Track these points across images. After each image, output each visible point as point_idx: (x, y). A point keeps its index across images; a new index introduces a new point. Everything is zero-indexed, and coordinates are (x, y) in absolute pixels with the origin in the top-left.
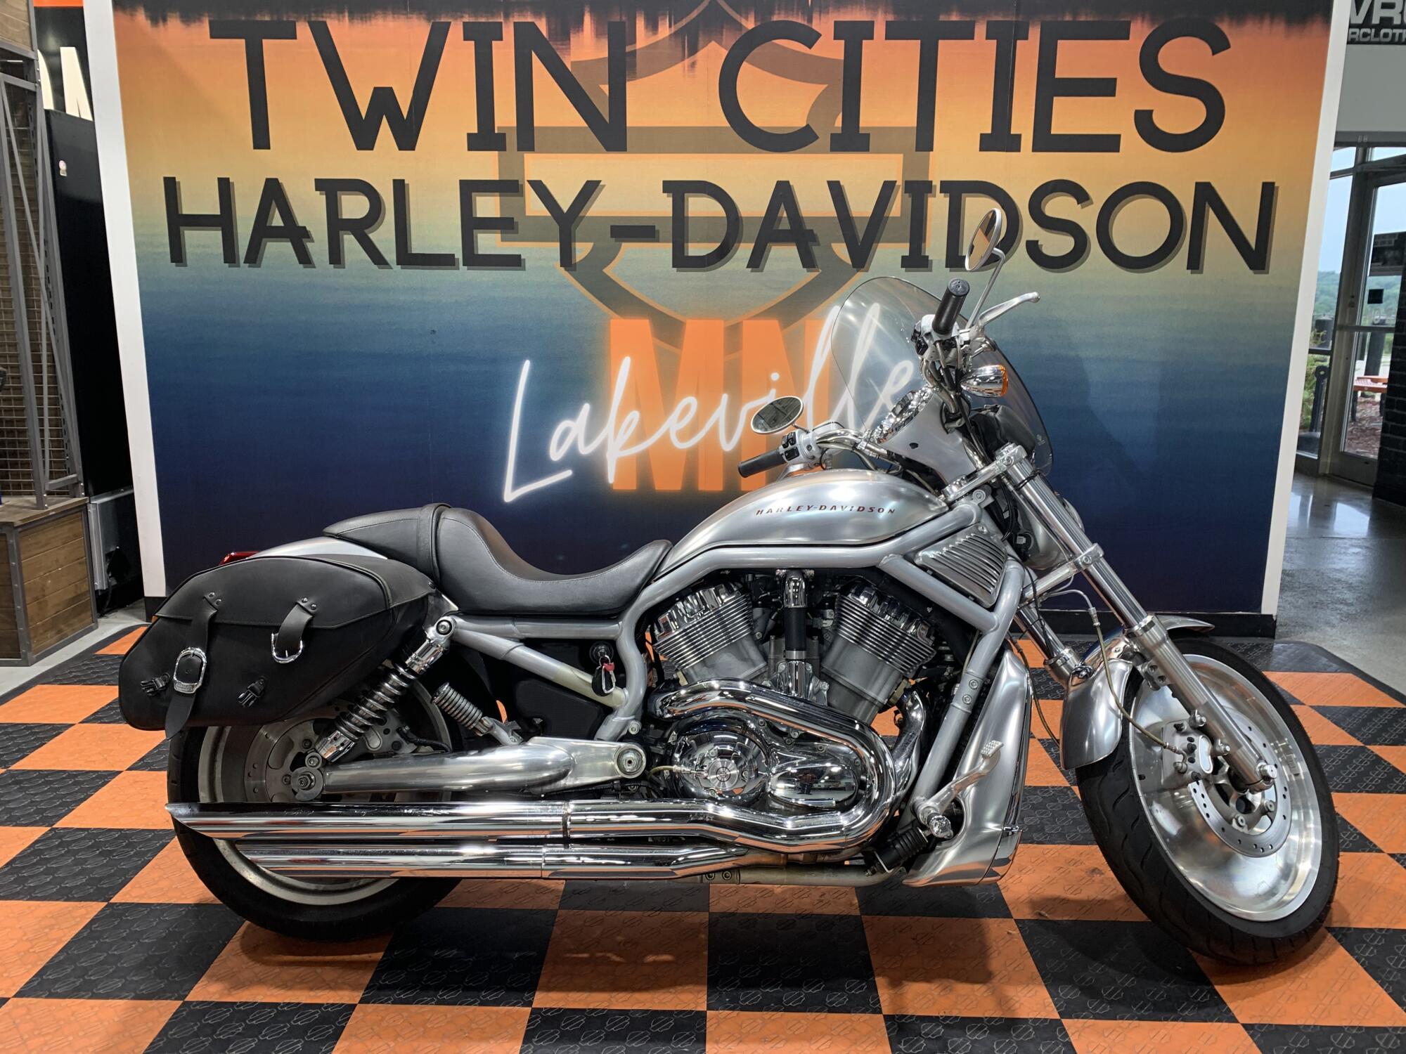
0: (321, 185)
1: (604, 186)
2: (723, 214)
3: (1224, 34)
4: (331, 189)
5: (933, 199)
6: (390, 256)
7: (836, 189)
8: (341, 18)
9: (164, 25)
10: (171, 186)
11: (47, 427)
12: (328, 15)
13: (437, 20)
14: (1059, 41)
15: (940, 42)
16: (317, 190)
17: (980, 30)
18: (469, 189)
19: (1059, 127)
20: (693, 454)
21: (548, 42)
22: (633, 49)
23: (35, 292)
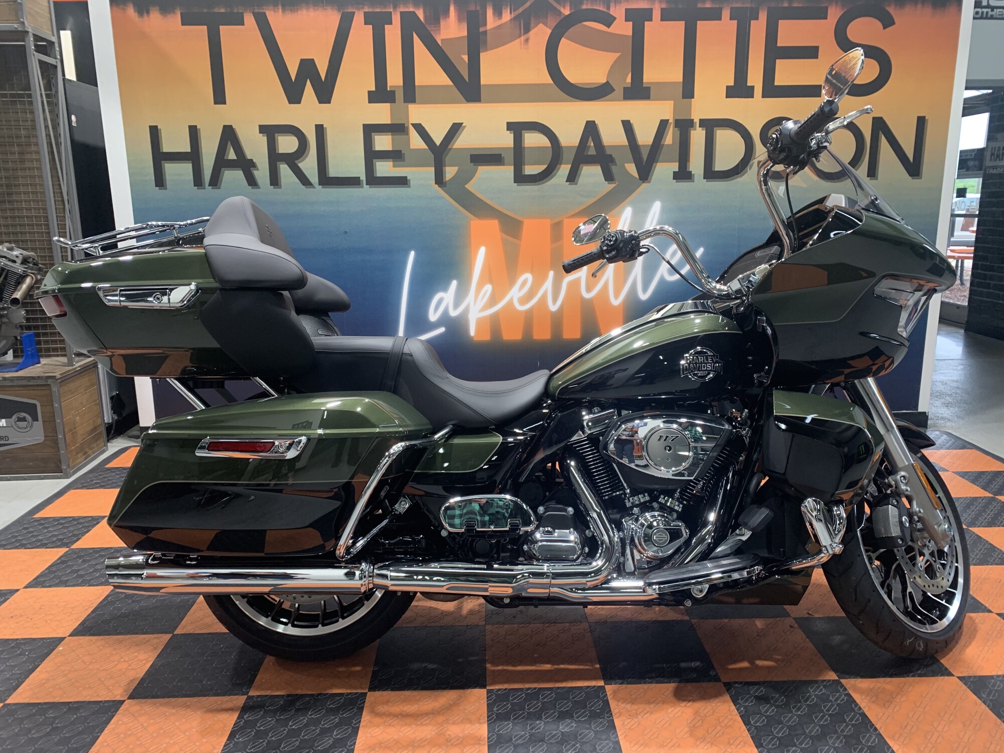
0: (263, 129)
1: (465, 127)
2: (550, 145)
3: (891, 15)
4: (270, 132)
5: (694, 131)
6: (314, 177)
7: (627, 126)
8: (276, 10)
9: (148, 16)
10: (154, 132)
12: (267, 8)
13: (346, 11)
15: (698, 22)
16: (260, 132)
17: (726, 14)
18: (370, 130)
19: (780, 80)
20: (529, 313)
21: (424, 25)
22: (484, 30)
23: (62, 211)
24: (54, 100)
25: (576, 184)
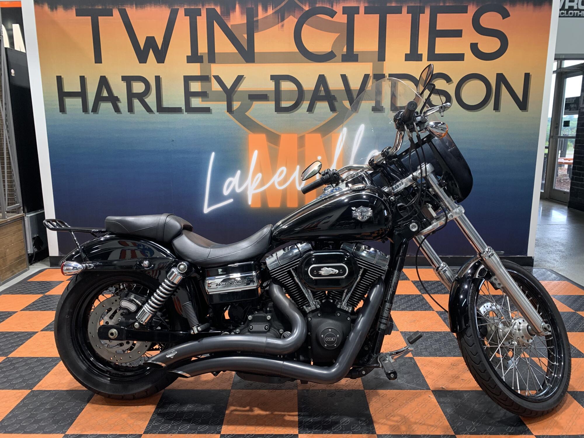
0: (124, 78)
1: (245, 77)
2: (297, 89)
3: (507, 10)
4: (128, 80)
5: (385, 83)
6: (154, 108)
7: (344, 78)
8: (132, 7)
9: (56, 11)
10: (59, 79)
11: (6, 184)
12: (126, 6)
13: (173, 8)
14: (438, 14)
15: (387, 15)
16: (122, 80)
17: (405, 10)
18: (188, 79)
19: (438, 50)
20: (285, 191)
21: (221, 17)
22: (257, 19)
25: (313, 113)
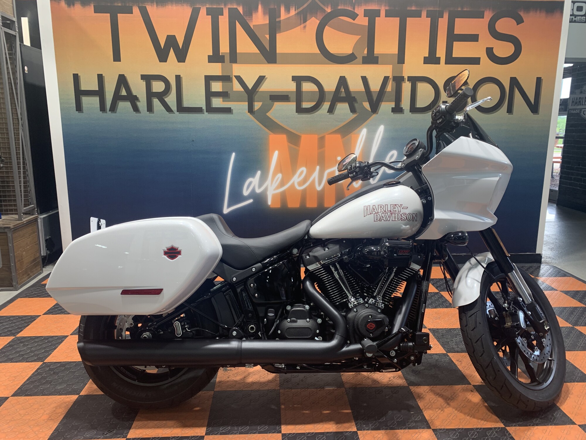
0: (143, 77)
1: (267, 78)
2: (318, 90)
3: (521, 16)
4: (148, 79)
5: (405, 84)
6: (174, 108)
7: (364, 80)
8: (153, 5)
9: (73, 7)
10: (76, 78)
12: (147, 3)
13: (195, 7)
14: (456, 19)
15: (407, 18)
16: (142, 79)
17: (424, 14)
18: (209, 79)
19: (456, 54)
20: (304, 191)
21: (243, 17)
22: (279, 20)
23: (17, 124)
24: (14, 56)
25: (334, 114)
